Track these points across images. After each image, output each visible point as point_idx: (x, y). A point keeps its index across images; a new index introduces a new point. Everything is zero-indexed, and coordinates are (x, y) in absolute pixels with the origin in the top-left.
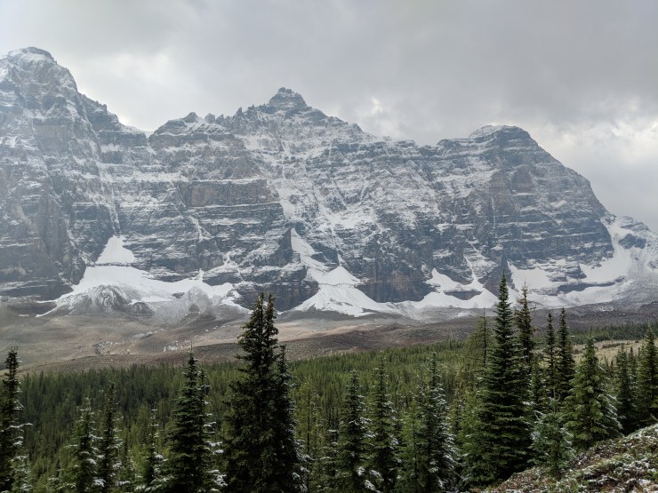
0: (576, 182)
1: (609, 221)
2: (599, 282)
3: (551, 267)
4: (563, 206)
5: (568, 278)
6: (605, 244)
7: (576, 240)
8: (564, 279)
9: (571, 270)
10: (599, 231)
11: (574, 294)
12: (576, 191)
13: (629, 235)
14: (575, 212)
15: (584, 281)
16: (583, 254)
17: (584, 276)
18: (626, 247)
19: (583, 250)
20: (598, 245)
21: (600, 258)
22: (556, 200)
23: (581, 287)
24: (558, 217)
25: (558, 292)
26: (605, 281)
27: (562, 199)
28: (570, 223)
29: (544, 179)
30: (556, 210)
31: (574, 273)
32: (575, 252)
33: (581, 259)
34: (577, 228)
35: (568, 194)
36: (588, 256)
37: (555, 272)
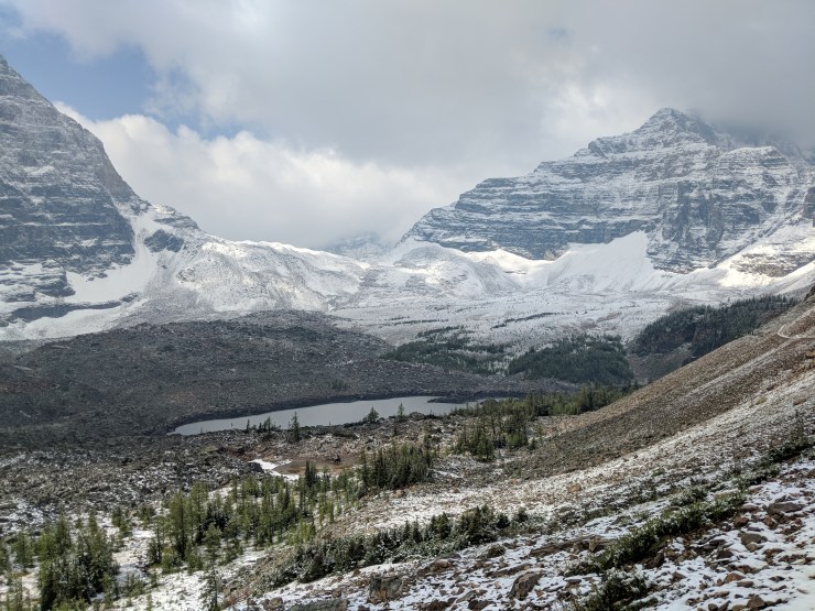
0: (77, 140)
1: (137, 210)
2: (94, 302)
3: (12, 276)
4: (48, 175)
5: (39, 295)
6: (121, 243)
7: (66, 234)
8: (31, 297)
9: (48, 282)
10: (109, 221)
11: (44, 322)
12: (74, 153)
13: (160, 232)
14: (69, 187)
15: (68, 300)
16: (76, 257)
17: (70, 293)
18: (155, 250)
19: (77, 249)
20: (107, 243)
21: (107, 265)
22: (34, 163)
23: (60, 311)
24: (36, 192)
25: (11, 320)
26: (104, 301)
27: (47, 163)
28: (59, 205)
29: (13, 124)
30: (33, 180)
31: (52, 286)
32: (62, 252)
33: (72, 264)
34: (71, 213)
35: (59, 157)
36: (86, 261)
37: (16, 286)
